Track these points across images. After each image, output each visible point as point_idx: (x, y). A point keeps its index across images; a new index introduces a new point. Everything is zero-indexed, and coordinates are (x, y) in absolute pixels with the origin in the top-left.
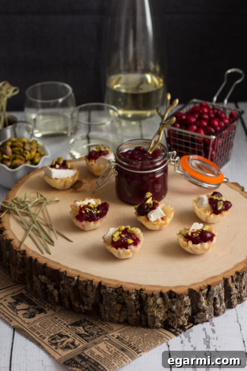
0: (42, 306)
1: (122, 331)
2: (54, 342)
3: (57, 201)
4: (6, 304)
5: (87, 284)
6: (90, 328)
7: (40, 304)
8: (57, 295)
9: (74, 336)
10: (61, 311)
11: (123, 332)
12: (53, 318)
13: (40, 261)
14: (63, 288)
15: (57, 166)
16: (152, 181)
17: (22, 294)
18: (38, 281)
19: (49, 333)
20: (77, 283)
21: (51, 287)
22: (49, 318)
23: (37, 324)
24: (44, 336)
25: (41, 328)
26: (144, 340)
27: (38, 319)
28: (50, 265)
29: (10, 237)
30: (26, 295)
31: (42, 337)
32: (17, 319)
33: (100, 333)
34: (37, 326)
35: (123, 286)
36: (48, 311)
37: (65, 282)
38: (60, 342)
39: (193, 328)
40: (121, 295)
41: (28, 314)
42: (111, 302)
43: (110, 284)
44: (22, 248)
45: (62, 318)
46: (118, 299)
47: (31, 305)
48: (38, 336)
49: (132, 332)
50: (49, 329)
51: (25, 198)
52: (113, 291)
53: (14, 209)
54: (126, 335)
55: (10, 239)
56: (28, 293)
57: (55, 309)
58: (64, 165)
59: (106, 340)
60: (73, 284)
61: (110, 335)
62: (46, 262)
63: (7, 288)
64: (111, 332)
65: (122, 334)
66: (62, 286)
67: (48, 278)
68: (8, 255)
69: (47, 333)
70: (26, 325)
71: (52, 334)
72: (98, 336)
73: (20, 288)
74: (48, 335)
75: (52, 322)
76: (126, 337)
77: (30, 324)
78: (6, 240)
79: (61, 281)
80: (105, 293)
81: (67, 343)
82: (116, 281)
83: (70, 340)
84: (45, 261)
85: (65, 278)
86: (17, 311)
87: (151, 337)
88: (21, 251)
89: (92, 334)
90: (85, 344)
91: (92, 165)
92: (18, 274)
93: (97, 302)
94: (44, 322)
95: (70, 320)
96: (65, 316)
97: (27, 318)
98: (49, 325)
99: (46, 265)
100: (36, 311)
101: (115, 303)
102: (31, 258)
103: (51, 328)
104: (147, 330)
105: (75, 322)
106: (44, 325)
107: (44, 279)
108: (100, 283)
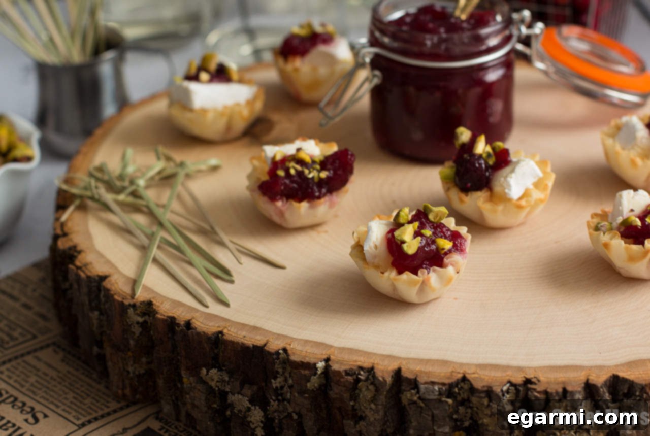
3: (215, 169)
5: (358, 380)
8: (262, 422)
13: (202, 326)
14: (279, 401)
15: (204, 76)
16: (478, 90)
17: (149, 430)
18: (199, 387)
20: (324, 381)
21: (240, 401)
28: (232, 334)
29: (99, 268)
30: (161, 432)
35: (468, 376)
37: (286, 380)
40: (465, 402)
42: (435, 428)
43: (428, 374)
44: (141, 295)
46: (455, 416)
51: (125, 166)
52: (440, 394)
53: (97, 197)
55: (100, 274)
56: (166, 427)
58: (221, 74)
60: (314, 382)
62: (219, 327)
63: (102, 416)
66: (277, 395)
67: (231, 373)
68: (95, 322)
73: (141, 414)
78: (88, 277)
79: (273, 381)
80: (415, 403)
82: (445, 363)
84: (217, 325)
85: (284, 369)
88: (138, 304)
91: (296, 70)
92: (131, 375)
93: (389, 431)
99: (220, 335)
101: (447, 430)
102: (171, 322)
107: (216, 378)
108: (398, 372)
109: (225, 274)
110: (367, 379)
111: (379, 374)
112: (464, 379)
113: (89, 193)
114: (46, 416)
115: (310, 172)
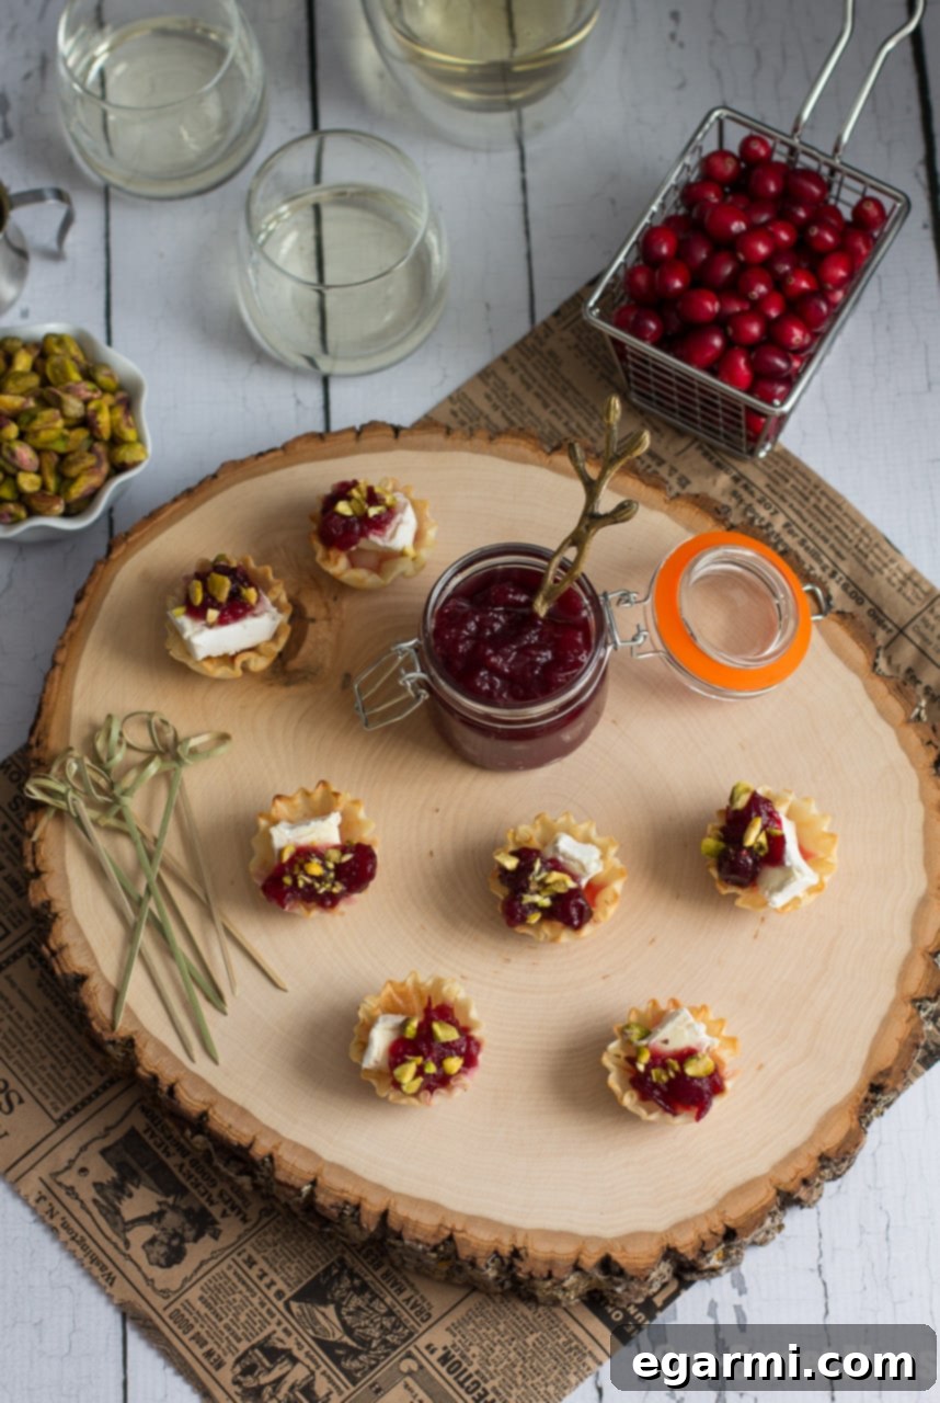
0: (203, 1195)
1: (458, 1322)
2: (250, 1382)
3: (223, 739)
4: (87, 1193)
5: (343, 1215)
6: (359, 1309)
7: (197, 1186)
9: (312, 1353)
10: (265, 1220)
11: (460, 1324)
12: (239, 1260)
13: (186, 1097)
15: (212, 614)
19: (231, 1338)
20: (308, 1202)
22: (228, 1261)
23: (193, 1295)
24: (219, 1356)
25: (206, 1315)
26: (525, 1369)
27: (196, 1271)
28: (219, 1119)
29: (76, 959)
30: (146, 1137)
31: (212, 1360)
32: (129, 1268)
33: (389, 1338)
34: (194, 1309)
35: (458, 1236)
36: (223, 1224)
38: (270, 1384)
39: (679, 1301)
41: (162, 1243)
43: (416, 1224)
44: (123, 1027)
45: (270, 1260)
47: (167, 1195)
48: (199, 1352)
49: (488, 1329)
50: (232, 1320)
53: (74, 812)
54: (471, 1344)
55: (78, 971)
57: (243, 1209)
58: (235, 608)
59: (410, 1373)
61: (422, 1343)
62: (204, 1103)
64: (425, 1326)
65: (459, 1337)
69: (227, 1338)
70: (159, 1302)
71: (243, 1346)
72: (385, 1351)
73: (126, 1100)
74: (230, 1351)
75: (241, 1287)
76: (469, 1355)
77: (172, 1298)
78: (64, 975)
81: (292, 1388)
82: (434, 1207)
83: (299, 1374)
84: (202, 1098)
86: (125, 1231)
87: (548, 1355)
88: (118, 1041)
89: (365, 1343)
90: (347, 1393)
94: (215, 1287)
95: (293, 1267)
96: (278, 1248)
97: (161, 1266)
98: (230, 1299)
99: (205, 1119)
100: (187, 1226)
102: (154, 1083)
103: (236, 1315)
104: (536, 1315)
105: (310, 1278)
106: (216, 1303)
107: (201, 1142)
108: (385, 1215)
109: (217, 998)
110: (352, 1215)
111: (364, 1218)
112: (451, 1238)
113: (62, 804)
114: (21, 1101)
115: (321, 886)
